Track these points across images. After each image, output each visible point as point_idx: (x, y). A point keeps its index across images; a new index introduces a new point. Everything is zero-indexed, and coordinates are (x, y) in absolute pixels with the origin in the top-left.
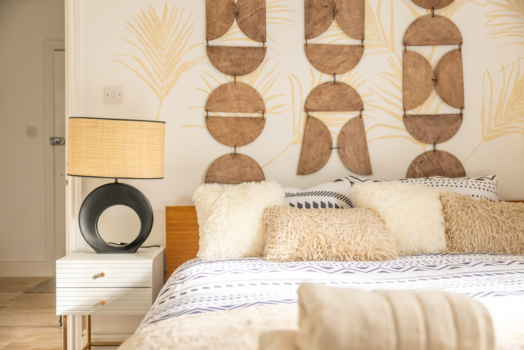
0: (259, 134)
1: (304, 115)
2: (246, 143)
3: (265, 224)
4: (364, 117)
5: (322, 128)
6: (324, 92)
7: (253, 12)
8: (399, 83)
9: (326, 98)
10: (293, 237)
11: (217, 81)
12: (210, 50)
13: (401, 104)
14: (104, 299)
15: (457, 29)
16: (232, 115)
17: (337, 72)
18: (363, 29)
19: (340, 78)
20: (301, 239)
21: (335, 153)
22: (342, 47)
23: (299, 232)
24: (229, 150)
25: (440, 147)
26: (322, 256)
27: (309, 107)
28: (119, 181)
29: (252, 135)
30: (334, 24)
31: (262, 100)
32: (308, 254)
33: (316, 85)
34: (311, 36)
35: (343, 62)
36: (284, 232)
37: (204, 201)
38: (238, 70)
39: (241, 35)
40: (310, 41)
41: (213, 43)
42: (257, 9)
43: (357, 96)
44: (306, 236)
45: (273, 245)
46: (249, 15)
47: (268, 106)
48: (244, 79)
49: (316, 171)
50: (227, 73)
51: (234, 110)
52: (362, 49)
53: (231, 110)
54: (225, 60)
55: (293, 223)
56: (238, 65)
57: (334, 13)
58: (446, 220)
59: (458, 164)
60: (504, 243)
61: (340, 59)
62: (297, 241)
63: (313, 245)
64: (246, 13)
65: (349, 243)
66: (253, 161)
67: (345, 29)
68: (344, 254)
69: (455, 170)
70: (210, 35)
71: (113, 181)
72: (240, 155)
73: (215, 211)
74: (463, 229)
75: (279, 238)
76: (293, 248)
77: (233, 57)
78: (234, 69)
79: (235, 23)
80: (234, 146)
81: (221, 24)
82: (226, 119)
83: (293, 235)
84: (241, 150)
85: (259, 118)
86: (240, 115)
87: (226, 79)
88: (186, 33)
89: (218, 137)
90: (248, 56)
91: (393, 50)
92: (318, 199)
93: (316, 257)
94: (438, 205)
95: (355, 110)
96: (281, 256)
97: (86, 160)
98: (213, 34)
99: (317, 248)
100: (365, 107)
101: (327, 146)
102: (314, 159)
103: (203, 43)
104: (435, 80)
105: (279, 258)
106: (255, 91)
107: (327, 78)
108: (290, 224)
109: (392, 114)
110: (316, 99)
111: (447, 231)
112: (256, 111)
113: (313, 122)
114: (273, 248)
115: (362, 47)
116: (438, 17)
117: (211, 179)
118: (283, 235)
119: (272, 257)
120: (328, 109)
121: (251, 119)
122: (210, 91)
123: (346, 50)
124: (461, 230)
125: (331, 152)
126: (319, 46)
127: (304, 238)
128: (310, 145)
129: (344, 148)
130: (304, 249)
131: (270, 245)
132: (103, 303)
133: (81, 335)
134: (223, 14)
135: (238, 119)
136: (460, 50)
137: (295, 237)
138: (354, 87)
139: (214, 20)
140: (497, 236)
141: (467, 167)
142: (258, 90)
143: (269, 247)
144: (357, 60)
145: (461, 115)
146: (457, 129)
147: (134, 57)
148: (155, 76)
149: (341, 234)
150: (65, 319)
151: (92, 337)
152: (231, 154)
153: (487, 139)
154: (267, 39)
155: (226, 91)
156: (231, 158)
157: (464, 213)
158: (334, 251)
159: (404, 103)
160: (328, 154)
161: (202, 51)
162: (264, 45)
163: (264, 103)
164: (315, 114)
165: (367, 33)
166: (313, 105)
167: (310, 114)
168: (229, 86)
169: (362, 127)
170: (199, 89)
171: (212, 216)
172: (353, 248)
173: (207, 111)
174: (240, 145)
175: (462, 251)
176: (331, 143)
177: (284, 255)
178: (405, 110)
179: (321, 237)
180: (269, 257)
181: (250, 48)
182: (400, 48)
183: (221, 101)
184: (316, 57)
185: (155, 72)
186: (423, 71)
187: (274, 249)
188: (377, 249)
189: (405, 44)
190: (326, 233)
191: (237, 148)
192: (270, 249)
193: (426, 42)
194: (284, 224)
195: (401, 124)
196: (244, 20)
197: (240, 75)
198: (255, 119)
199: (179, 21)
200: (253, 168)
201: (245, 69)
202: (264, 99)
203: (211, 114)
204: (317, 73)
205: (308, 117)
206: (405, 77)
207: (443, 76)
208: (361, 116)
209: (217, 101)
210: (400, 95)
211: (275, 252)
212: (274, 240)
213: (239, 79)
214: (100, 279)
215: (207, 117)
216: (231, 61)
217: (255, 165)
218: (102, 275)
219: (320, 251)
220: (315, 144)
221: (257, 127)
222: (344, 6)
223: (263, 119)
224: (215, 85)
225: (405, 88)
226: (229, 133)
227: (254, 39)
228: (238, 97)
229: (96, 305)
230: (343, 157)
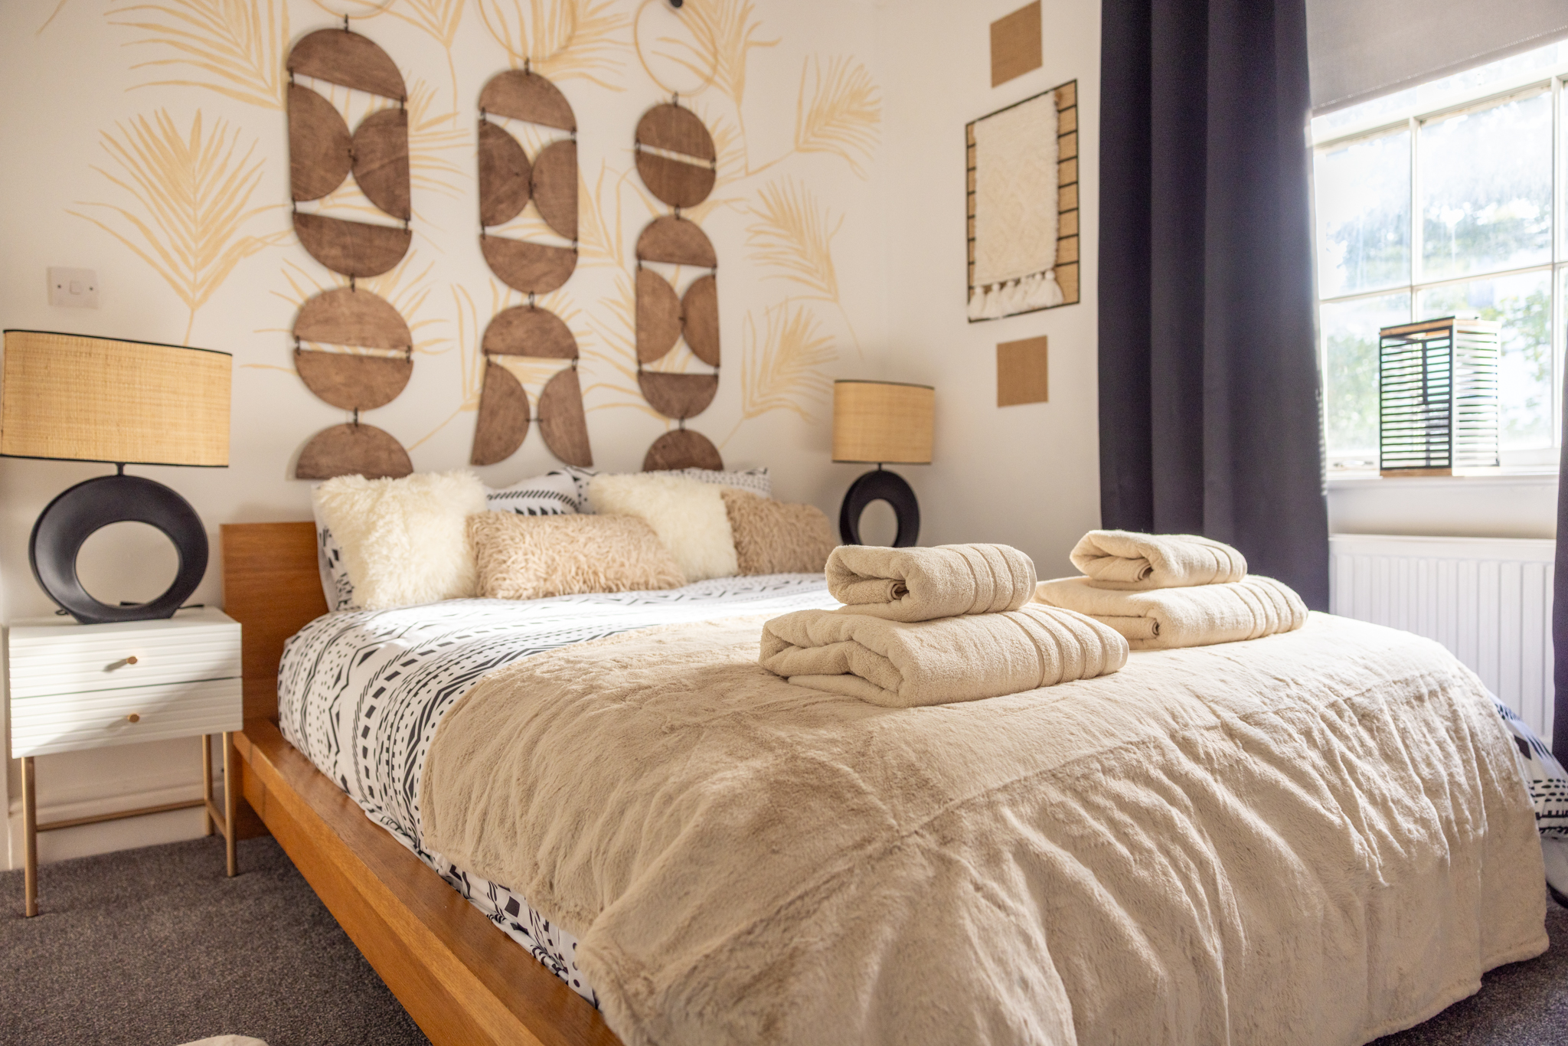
0: (401, 389)
1: (480, 360)
2: (376, 405)
3: (474, 544)
4: (579, 370)
5: (513, 384)
6: (516, 322)
7: (386, 161)
8: (630, 318)
9: (519, 332)
10: (536, 560)
11: (315, 283)
12: (301, 222)
13: (633, 353)
14: (133, 711)
15: (710, 245)
16: (348, 350)
17: (536, 289)
18: (575, 222)
19: (543, 301)
20: (550, 562)
21: (533, 429)
22: (544, 248)
23: (544, 551)
24: (343, 417)
25: (691, 424)
26: (585, 588)
27: (490, 346)
28: (128, 471)
29: (388, 390)
30: (529, 208)
31: (405, 326)
32: (563, 585)
33: (500, 308)
34: (492, 222)
35: (545, 274)
36: (520, 553)
37: (347, 507)
38: (359, 266)
39: (362, 201)
40: (491, 231)
41: (307, 207)
42: (393, 157)
43: (568, 334)
44: (557, 558)
45: (504, 575)
46: (376, 165)
47: (417, 337)
48: (370, 285)
49: (503, 458)
50: (336, 269)
51: (353, 342)
52: (573, 255)
53: (347, 341)
54: (332, 245)
55: (532, 536)
56: (359, 258)
57: (531, 189)
58: (735, 530)
59: (713, 452)
60: (806, 558)
61: (540, 268)
62: (544, 566)
63: (570, 571)
64: (372, 161)
65: (622, 565)
66: (391, 439)
67: (548, 218)
68: (616, 582)
69: (709, 460)
70: (299, 191)
71: (113, 470)
72: (366, 427)
73: (381, 523)
74: (758, 539)
75: (513, 563)
76: (538, 578)
77: (348, 240)
78: (351, 263)
79: (350, 178)
80: (353, 408)
81: (322, 173)
82: (336, 357)
83: (537, 556)
84: (367, 418)
85: (401, 360)
86: (363, 351)
87: (333, 281)
88: (245, 180)
89: (320, 391)
90: (377, 242)
91: (621, 264)
92: (536, 504)
93: (576, 589)
94: (721, 507)
95: (566, 356)
96: (521, 591)
97: (64, 425)
98: (307, 191)
99: (577, 574)
100: (582, 354)
101: (522, 417)
102: (500, 438)
103: (283, 206)
104: (684, 319)
105: (518, 594)
106: (391, 308)
107: (518, 299)
108: (528, 538)
109: (620, 368)
110: (501, 334)
111: (737, 545)
112: (394, 347)
113: (498, 373)
114: (505, 579)
115: (575, 251)
116: (685, 221)
117: (308, 471)
118: (520, 557)
119: (506, 593)
120: (521, 352)
121: (386, 360)
122: (301, 301)
123: (550, 254)
124: (756, 543)
125: (527, 427)
126: (505, 241)
127: (553, 560)
128: (493, 413)
129: (549, 421)
130: (557, 578)
131: (499, 575)
132: (134, 718)
133: (7, 814)
134: (326, 155)
135: (360, 359)
136: (714, 277)
137: (540, 559)
138: (563, 317)
139: (308, 163)
140: (798, 550)
141: (726, 456)
142: (398, 307)
143: (497, 579)
144: (567, 274)
145: (716, 377)
146: (712, 397)
147: (124, 213)
148: (175, 257)
149: (608, 552)
150: (30, 765)
151: (39, 813)
152: (348, 425)
153: (750, 416)
154: (413, 216)
155: (336, 304)
156: (348, 431)
157: (758, 518)
158: (603, 580)
159: (639, 351)
160: (524, 431)
161: (281, 220)
162: (407, 224)
163: (409, 333)
164: (499, 360)
165: (582, 230)
166: (496, 343)
167: (494, 358)
168: (341, 296)
169: (576, 386)
170: (279, 295)
171: (377, 531)
172: (627, 570)
173: (298, 339)
174: (366, 408)
175: (758, 572)
176: (527, 411)
177: (525, 589)
178: (640, 363)
179: (582, 558)
180: (500, 594)
181: (381, 229)
182: (631, 263)
183: (327, 321)
184: (500, 259)
185: (177, 250)
186: (666, 303)
187: (508, 582)
188: (659, 573)
189: (640, 256)
190: (586, 551)
191: (360, 414)
192: (500, 582)
193: (667, 258)
194: (517, 540)
195: (633, 385)
196: (368, 173)
197: (363, 275)
198: (393, 360)
199: (230, 154)
200: (390, 452)
201: (372, 265)
202: (410, 324)
203: (305, 345)
204: (502, 289)
205: (489, 364)
206: (640, 310)
207: (693, 314)
208: (574, 369)
209: (318, 322)
210: (631, 337)
211: (511, 585)
212: (504, 566)
213: (360, 283)
214: (128, 668)
215: (298, 352)
216: (344, 247)
217: (394, 447)
218: (132, 660)
219: (580, 578)
220: (502, 412)
221: (398, 376)
222: (546, 178)
223: (408, 362)
224: (311, 291)
225: (639, 328)
226: (345, 385)
227: (389, 211)
228: (360, 318)
229: (113, 726)
230: (547, 436)
